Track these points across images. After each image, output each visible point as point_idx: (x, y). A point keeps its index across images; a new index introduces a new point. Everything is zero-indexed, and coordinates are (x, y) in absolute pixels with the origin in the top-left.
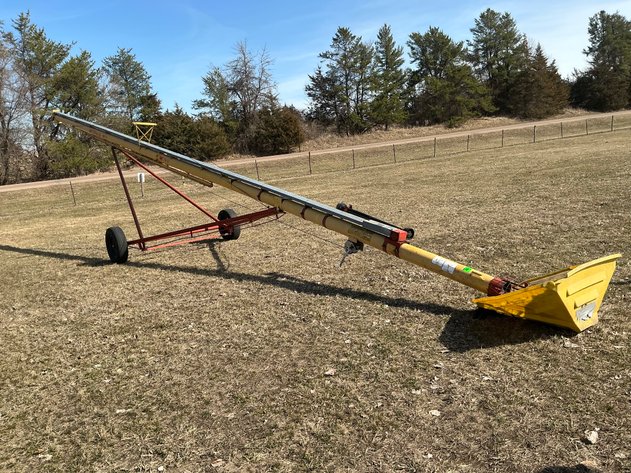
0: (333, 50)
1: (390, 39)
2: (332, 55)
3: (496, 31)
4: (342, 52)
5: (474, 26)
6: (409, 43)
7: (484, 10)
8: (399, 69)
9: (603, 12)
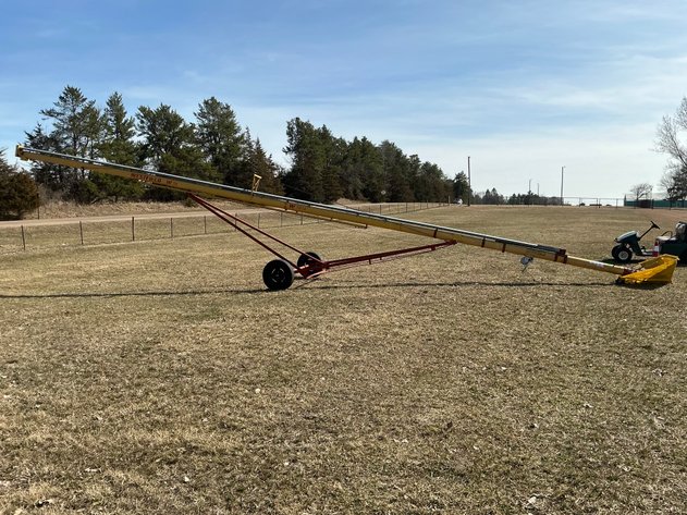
0: (58, 109)
1: (121, 108)
2: (58, 114)
3: (219, 119)
4: (69, 113)
5: (198, 111)
6: (138, 115)
7: (208, 98)
8: (130, 140)
9: (297, 119)
